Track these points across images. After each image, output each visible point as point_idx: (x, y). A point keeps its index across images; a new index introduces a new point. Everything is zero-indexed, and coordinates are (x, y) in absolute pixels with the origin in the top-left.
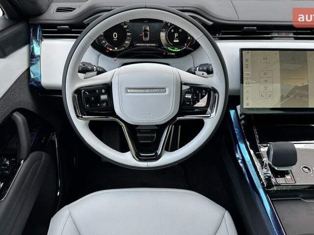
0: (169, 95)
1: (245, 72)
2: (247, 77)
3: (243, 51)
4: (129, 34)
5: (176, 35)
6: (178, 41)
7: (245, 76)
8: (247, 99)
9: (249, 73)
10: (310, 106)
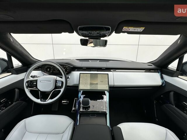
0: (51, 83)
1: (80, 79)
3: (80, 74)
4: (52, 69)
10: (98, 89)
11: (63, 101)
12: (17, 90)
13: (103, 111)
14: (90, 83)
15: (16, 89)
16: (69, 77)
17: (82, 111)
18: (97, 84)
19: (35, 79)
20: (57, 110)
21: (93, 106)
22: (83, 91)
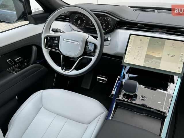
0: (79, 45)
1: (129, 45)
2: (130, 48)
3: (131, 35)
4: (84, 22)
5: (104, 24)
6: (104, 27)
7: (128, 47)
8: (126, 58)
9: (131, 46)
10: (160, 69)
11: (98, 77)
12: (34, 48)
13: (161, 110)
14: (146, 55)
15: (33, 46)
16: (109, 39)
17: (121, 100)
18: (160, 58)
19: (57, 34)
20: (88, 88)
21: (143, 97)
22: (130, 68)
